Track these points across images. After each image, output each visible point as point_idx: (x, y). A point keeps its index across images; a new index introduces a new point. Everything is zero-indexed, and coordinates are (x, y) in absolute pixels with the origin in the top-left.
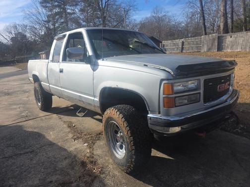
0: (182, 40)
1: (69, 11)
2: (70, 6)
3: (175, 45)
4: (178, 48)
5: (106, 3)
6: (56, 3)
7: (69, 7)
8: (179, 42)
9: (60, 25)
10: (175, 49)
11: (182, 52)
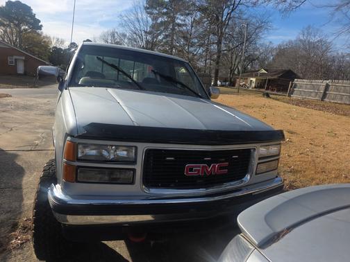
0: (327, 82)
1: (178, 21)
2: (182, 15)
3: (313, 87)
4: (317, 93)
5: (228, 14)
6: (165, 10)
7: (179, 17)
8: (322, 84)
9: (164, 38)
10: (313, 94)
11: (322, 100)
